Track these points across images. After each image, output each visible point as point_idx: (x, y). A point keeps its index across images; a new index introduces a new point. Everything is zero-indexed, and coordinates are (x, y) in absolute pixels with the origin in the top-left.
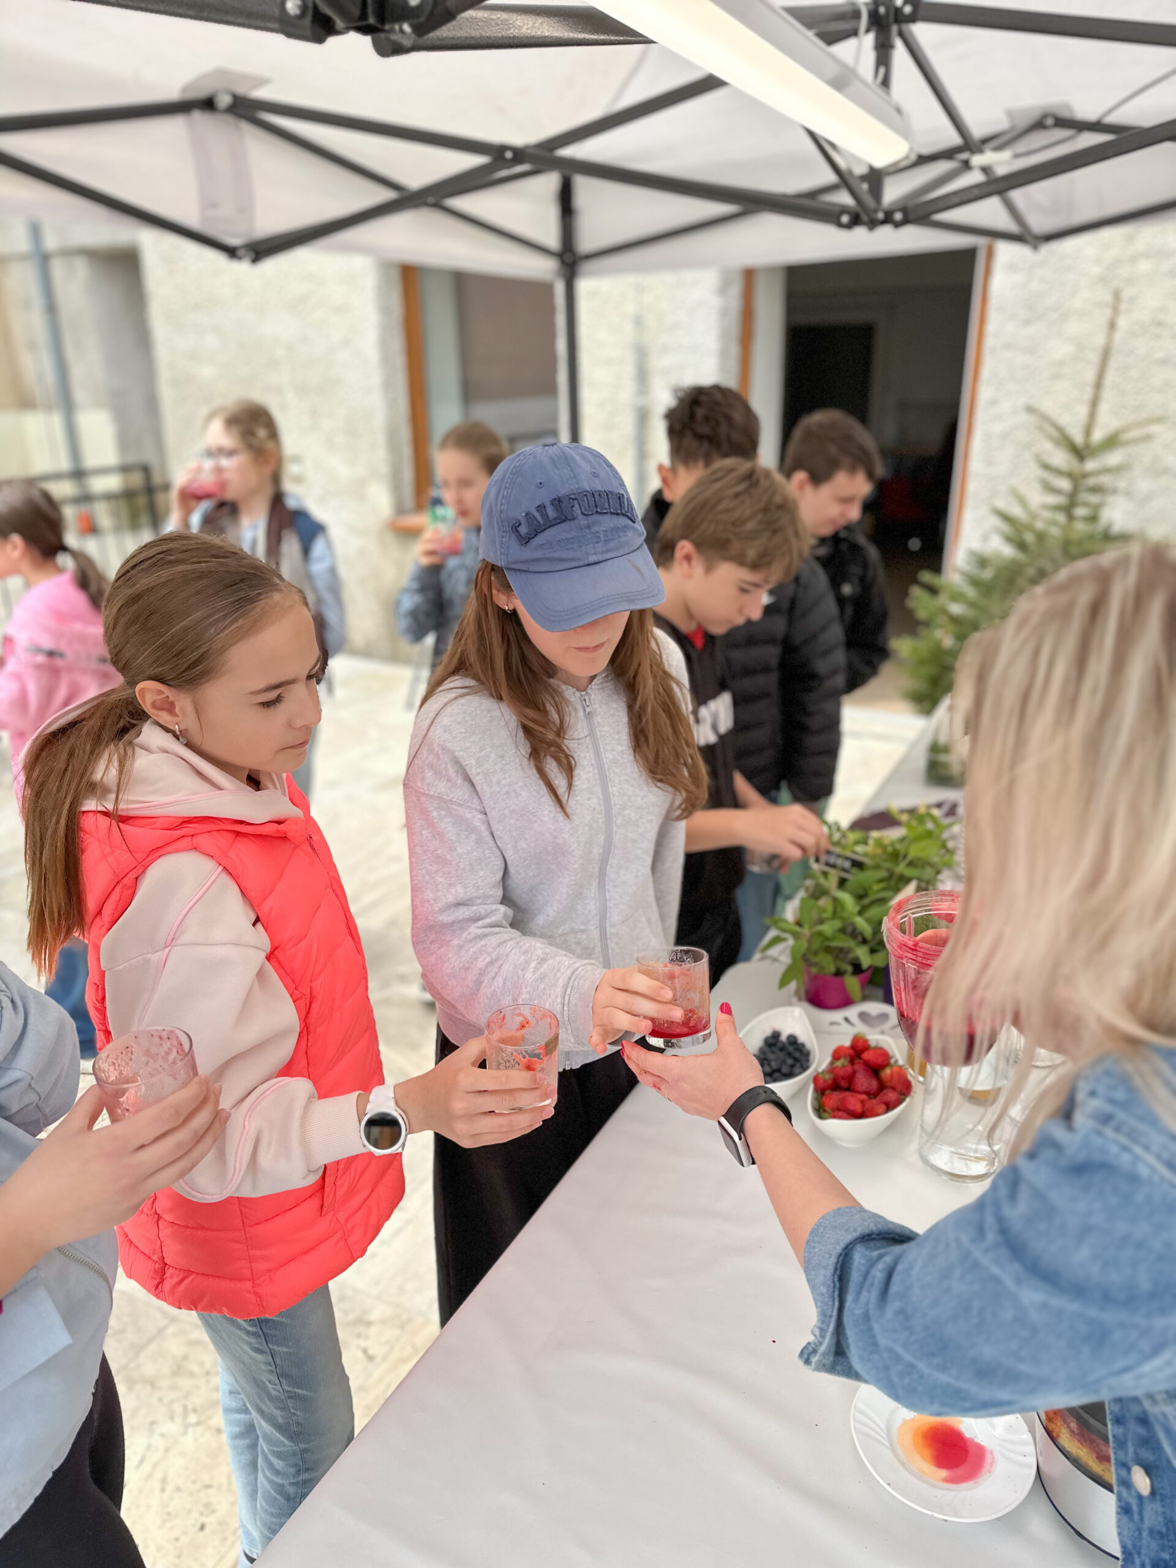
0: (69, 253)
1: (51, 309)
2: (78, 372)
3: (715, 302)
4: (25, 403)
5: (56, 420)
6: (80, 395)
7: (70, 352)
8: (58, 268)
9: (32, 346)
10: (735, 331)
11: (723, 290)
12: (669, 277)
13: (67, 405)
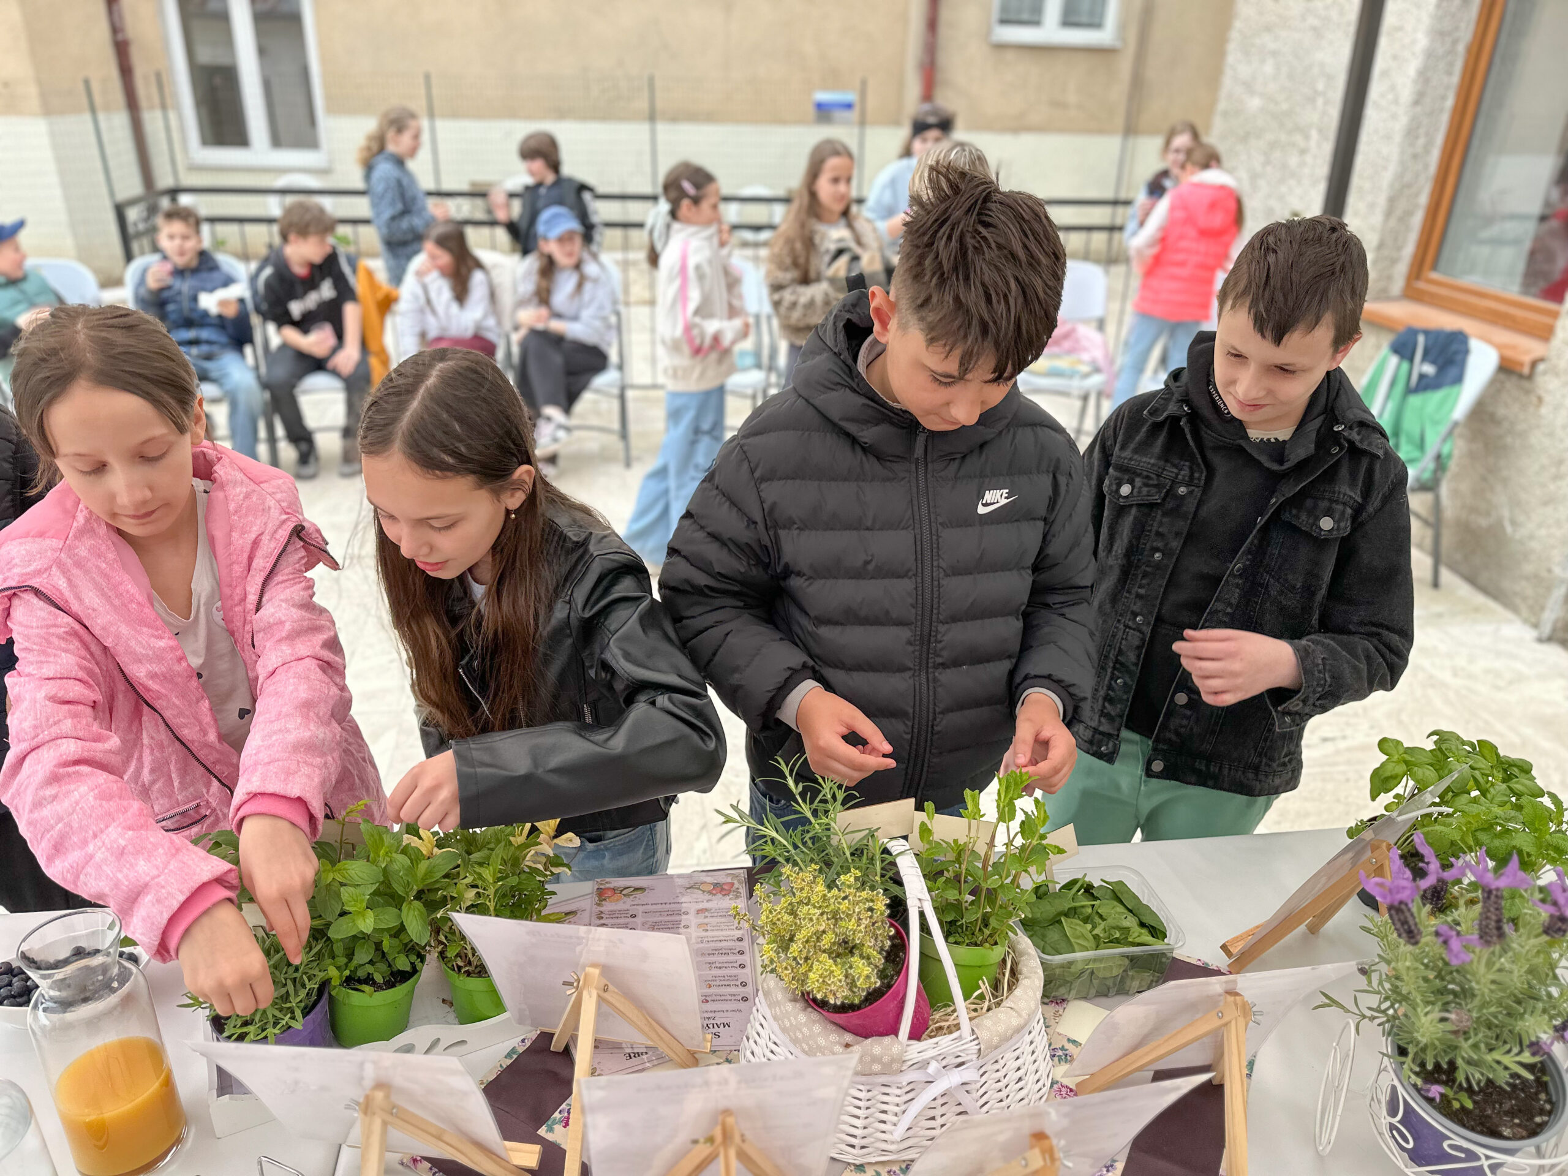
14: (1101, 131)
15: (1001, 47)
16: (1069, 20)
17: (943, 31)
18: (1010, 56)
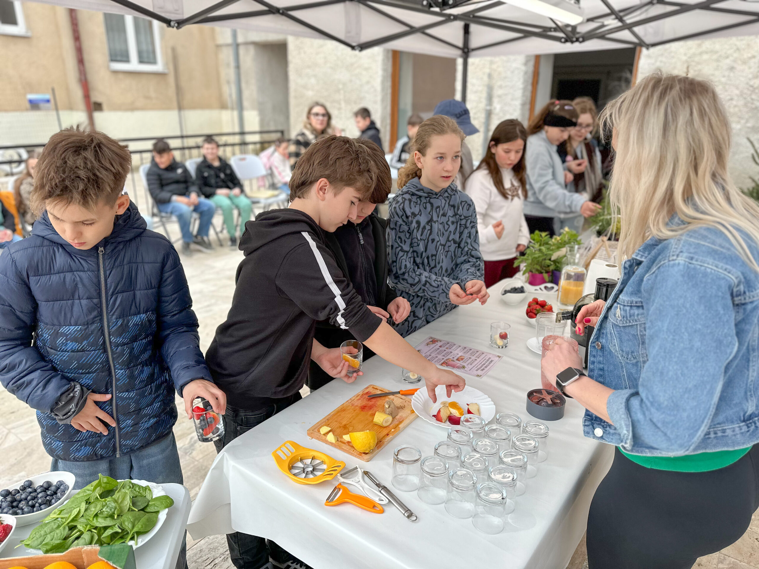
0: (246, 44)
1: (238, 67)
2: (246, 94)
3: (523, 68)
4: (223, 106)
5: (235, 113)
6: (246, 104)
7: (243, 85)
8: (242, 50)
9: (228, 82)
10: (530, 81)
11: (526, 64)
12: (504, 58)
13: (241, 108)
14: (168, 108)
15: (116, 72)
16: (141, 61)
17: (87, 64)
18: (121, 76)
